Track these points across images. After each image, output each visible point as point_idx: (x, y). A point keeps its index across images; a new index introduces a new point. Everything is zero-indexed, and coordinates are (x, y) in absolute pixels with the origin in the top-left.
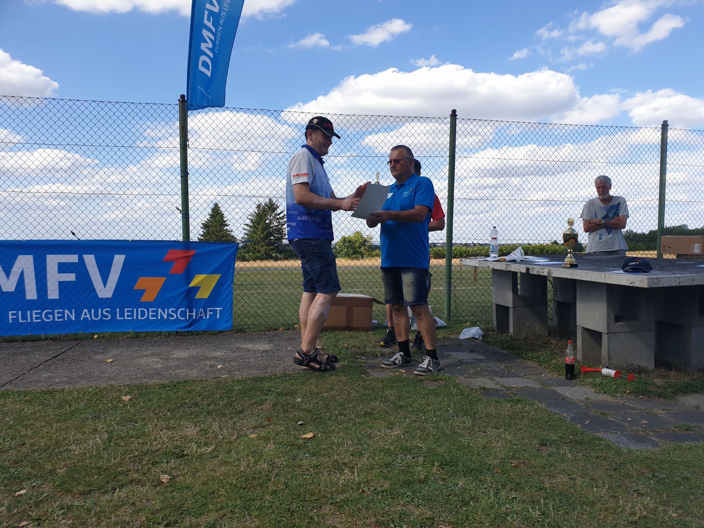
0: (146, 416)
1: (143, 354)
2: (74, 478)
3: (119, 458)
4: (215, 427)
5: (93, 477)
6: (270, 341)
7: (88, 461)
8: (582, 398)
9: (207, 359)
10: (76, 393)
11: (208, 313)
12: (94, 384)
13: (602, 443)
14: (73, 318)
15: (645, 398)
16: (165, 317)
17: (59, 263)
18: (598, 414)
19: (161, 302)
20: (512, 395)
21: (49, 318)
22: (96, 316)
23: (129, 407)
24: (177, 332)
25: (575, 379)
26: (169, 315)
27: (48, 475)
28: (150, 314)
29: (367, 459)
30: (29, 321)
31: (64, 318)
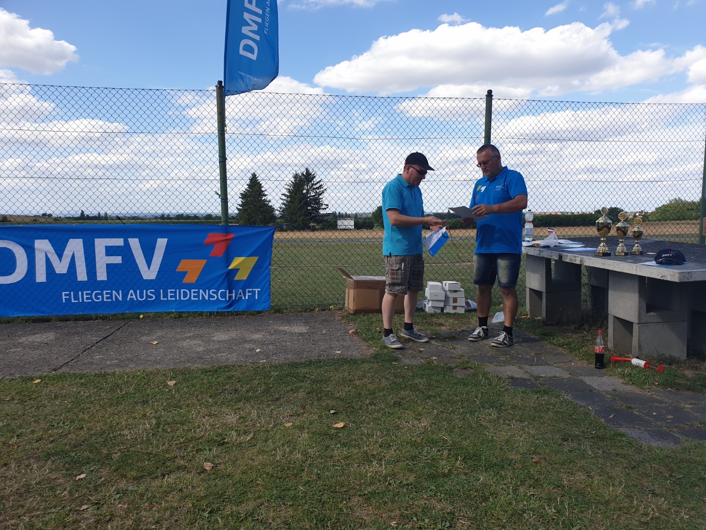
0: (189, 401)
1: (185, 335)
2: (127, 463)
3: (167, 445)
4: (254, 414)
5: (144, 462)
6: (306, 323)
7: (139, 446)
8: (610, 389)
9: (245, 341)
10: (126, 377)
11: (247, 294)
12: (141, 367)
13: (624, 439)
14: (120, 299)
15: (673, 390)
16: (207, 298)
17: (106, 246)
18: (624, 407)
19: (202, 283)
20: (539, 385)
21: (99, 299)
22: (142, 297)
23: (174, 392)
24: (218, 313)
25: (604, 368)
26: (210, 296)
27: (105, 459)
28: (192, 295)
29: (395, 451)
30: (81, 301)
31: (112, 299)
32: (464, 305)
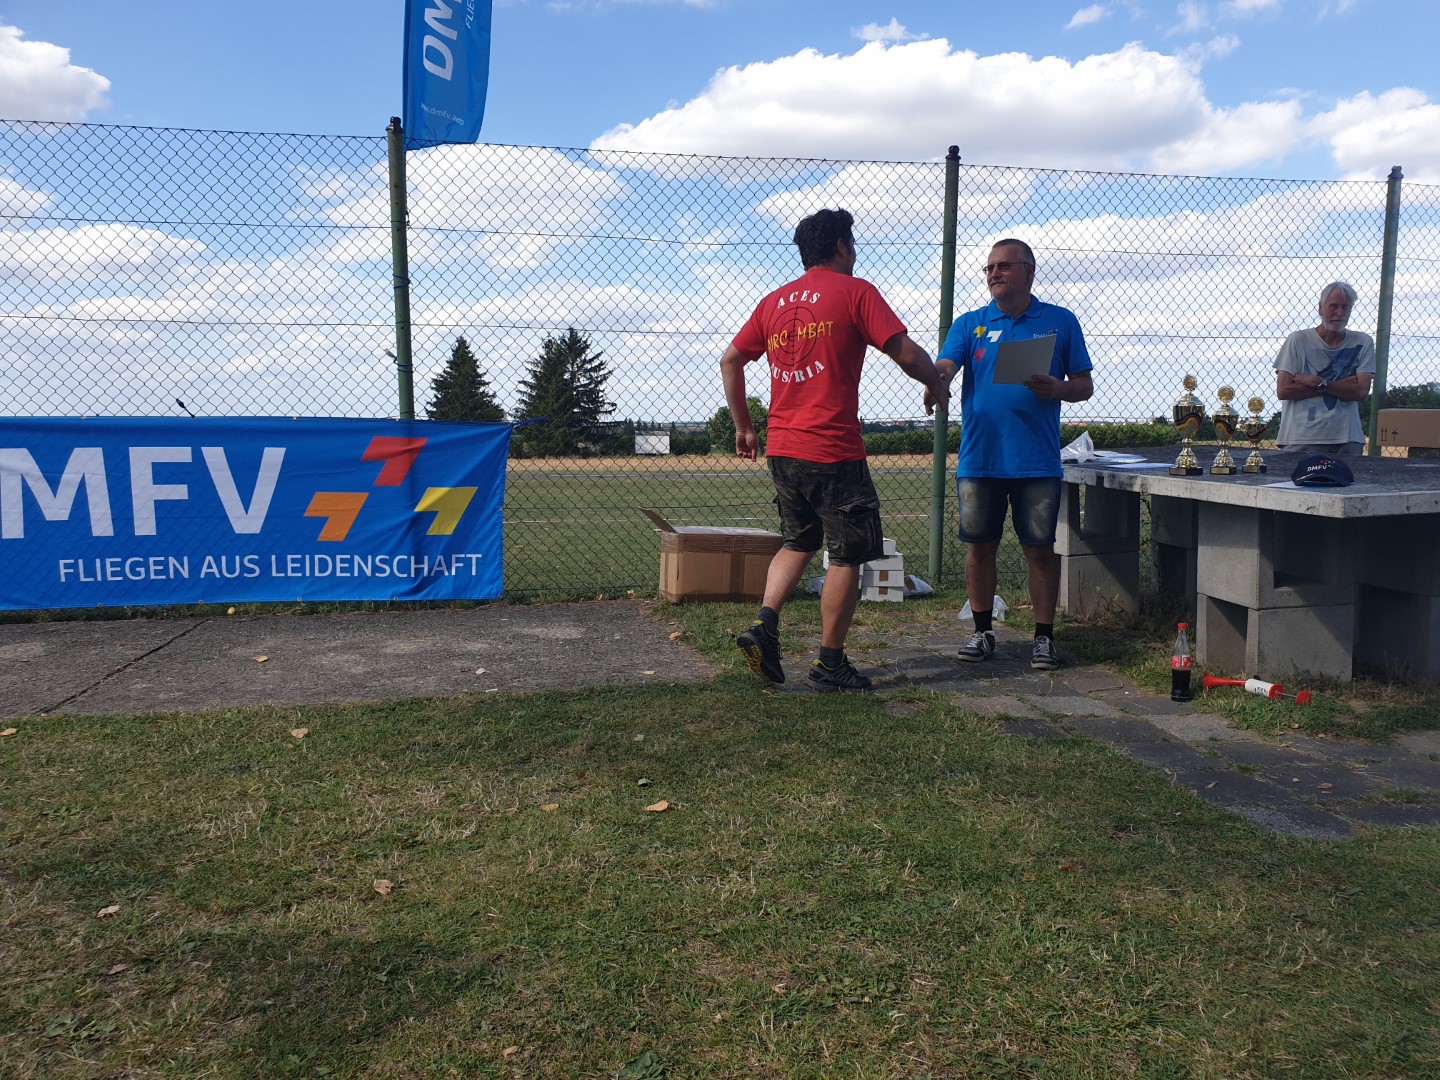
0: (339, 767)
1: (326, 645)
2: (209, 884)
3: (292, 847)
4: (476, 789)
5: (247, 882)
6: (580, 620)
7: (233, 851)
8: (1203, 737)
9: (452, 655)
10: (201, 722)
11: (454, 565)
12: (234, 704)
13: (1238, 825)
14: (185, 574)
15: (1330, 737)
16: (368, 572)
17: (153, 464)
18: (1234, 768)
19: (359, 542)
20: (1062, 731)
21: (139, 574)
22: (231, 570)
23: (305, 750)
24: (392, 603)
25: (1190, 700)
26: (375, 569)
27: (159, 876)
28: (337, 566)
29: (774, 852)
30: (99, 579)
31: (168, 574)
32: (902, 584)
